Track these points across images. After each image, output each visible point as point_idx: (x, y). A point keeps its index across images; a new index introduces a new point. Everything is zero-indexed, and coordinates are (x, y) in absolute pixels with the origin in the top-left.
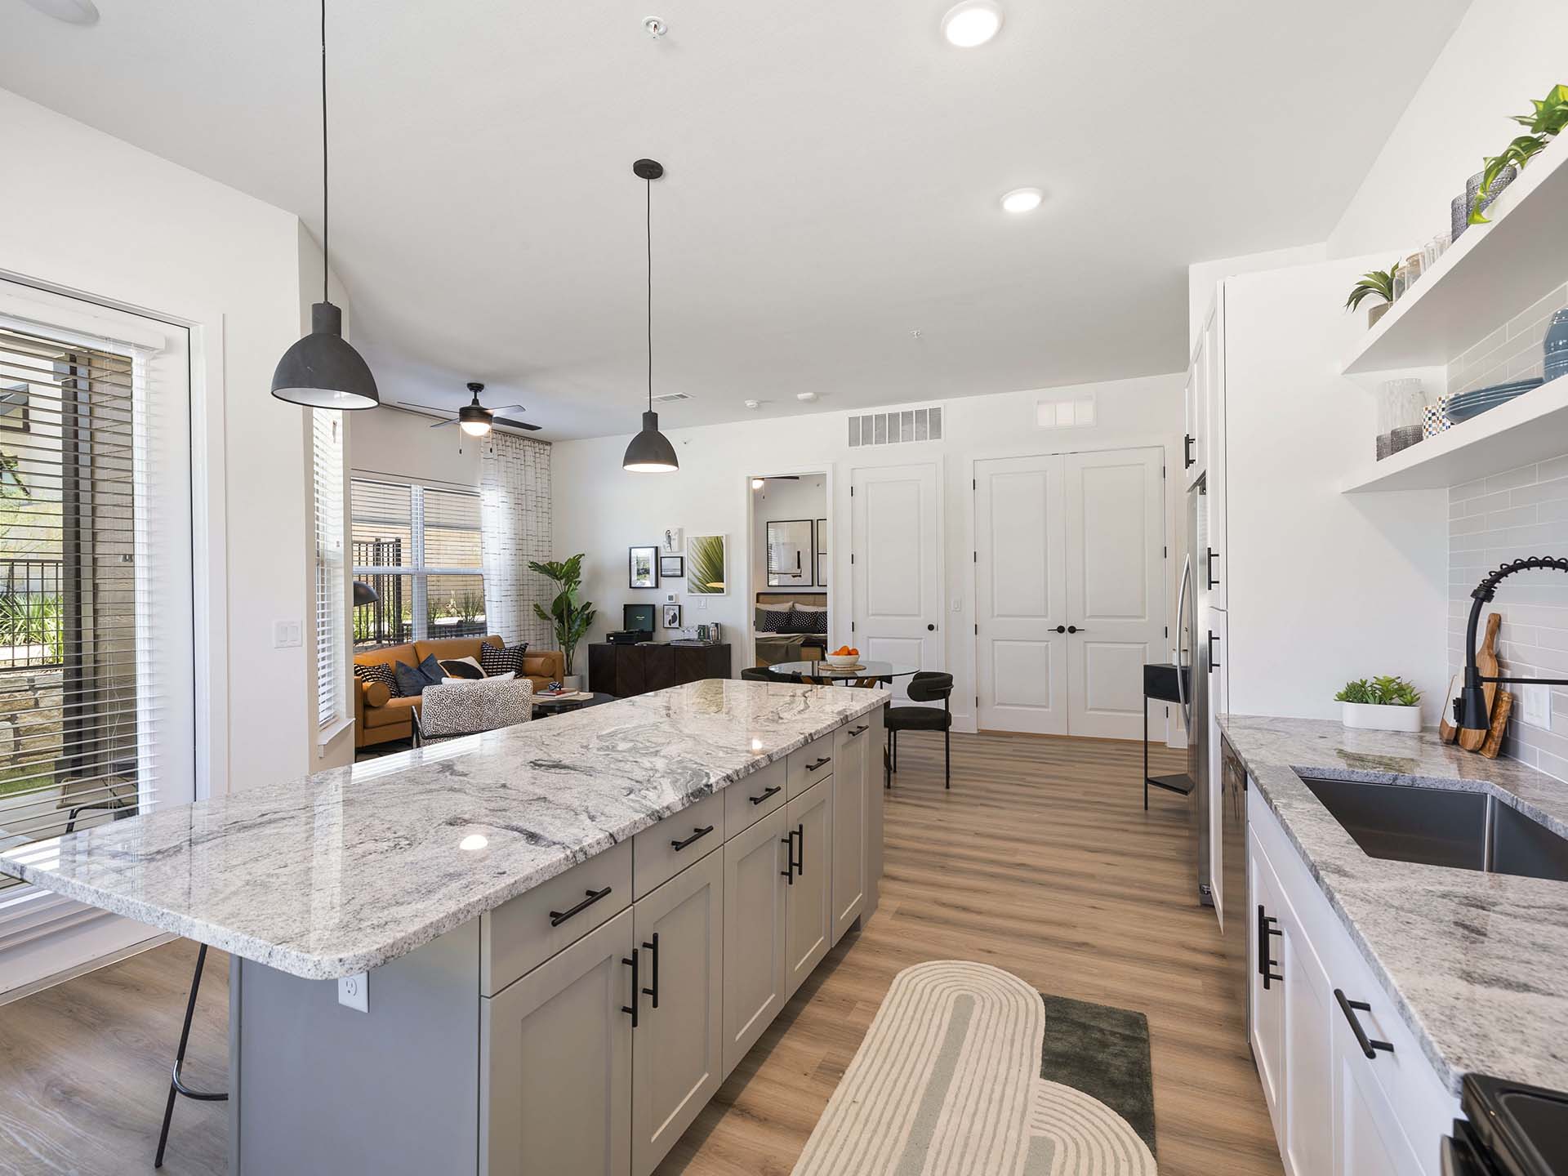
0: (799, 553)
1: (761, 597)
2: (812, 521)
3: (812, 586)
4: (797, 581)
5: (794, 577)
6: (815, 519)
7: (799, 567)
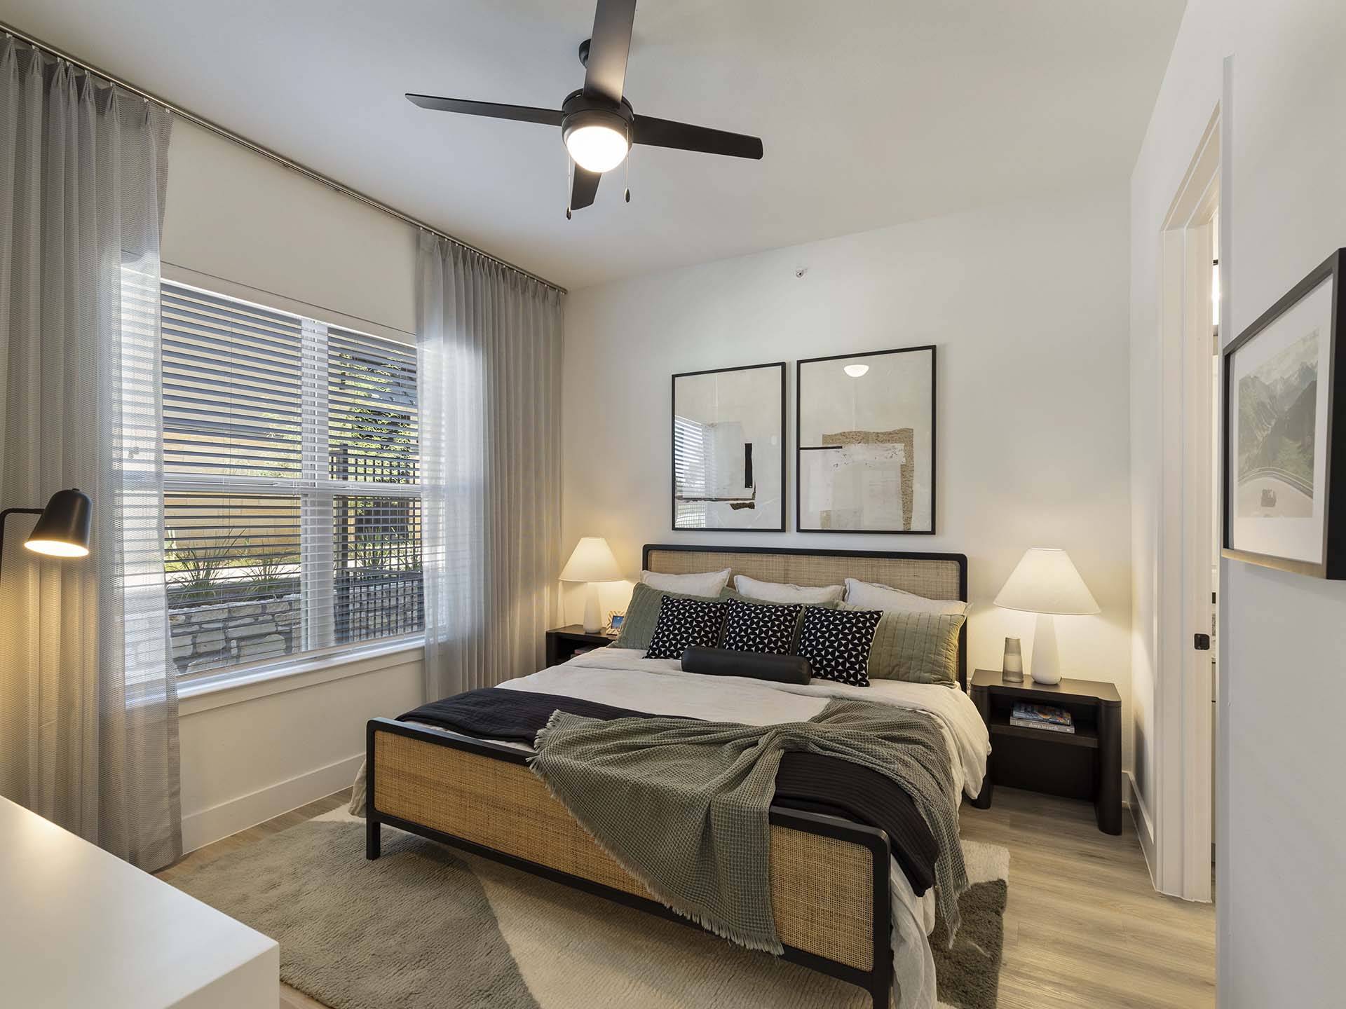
0: (749, 448)
1: (654, 556)
2: (783, 365)
3: (783, 530)
4: (742, 518)
5: (735, 507)
6: (792, 361)
7: (749, 483)
